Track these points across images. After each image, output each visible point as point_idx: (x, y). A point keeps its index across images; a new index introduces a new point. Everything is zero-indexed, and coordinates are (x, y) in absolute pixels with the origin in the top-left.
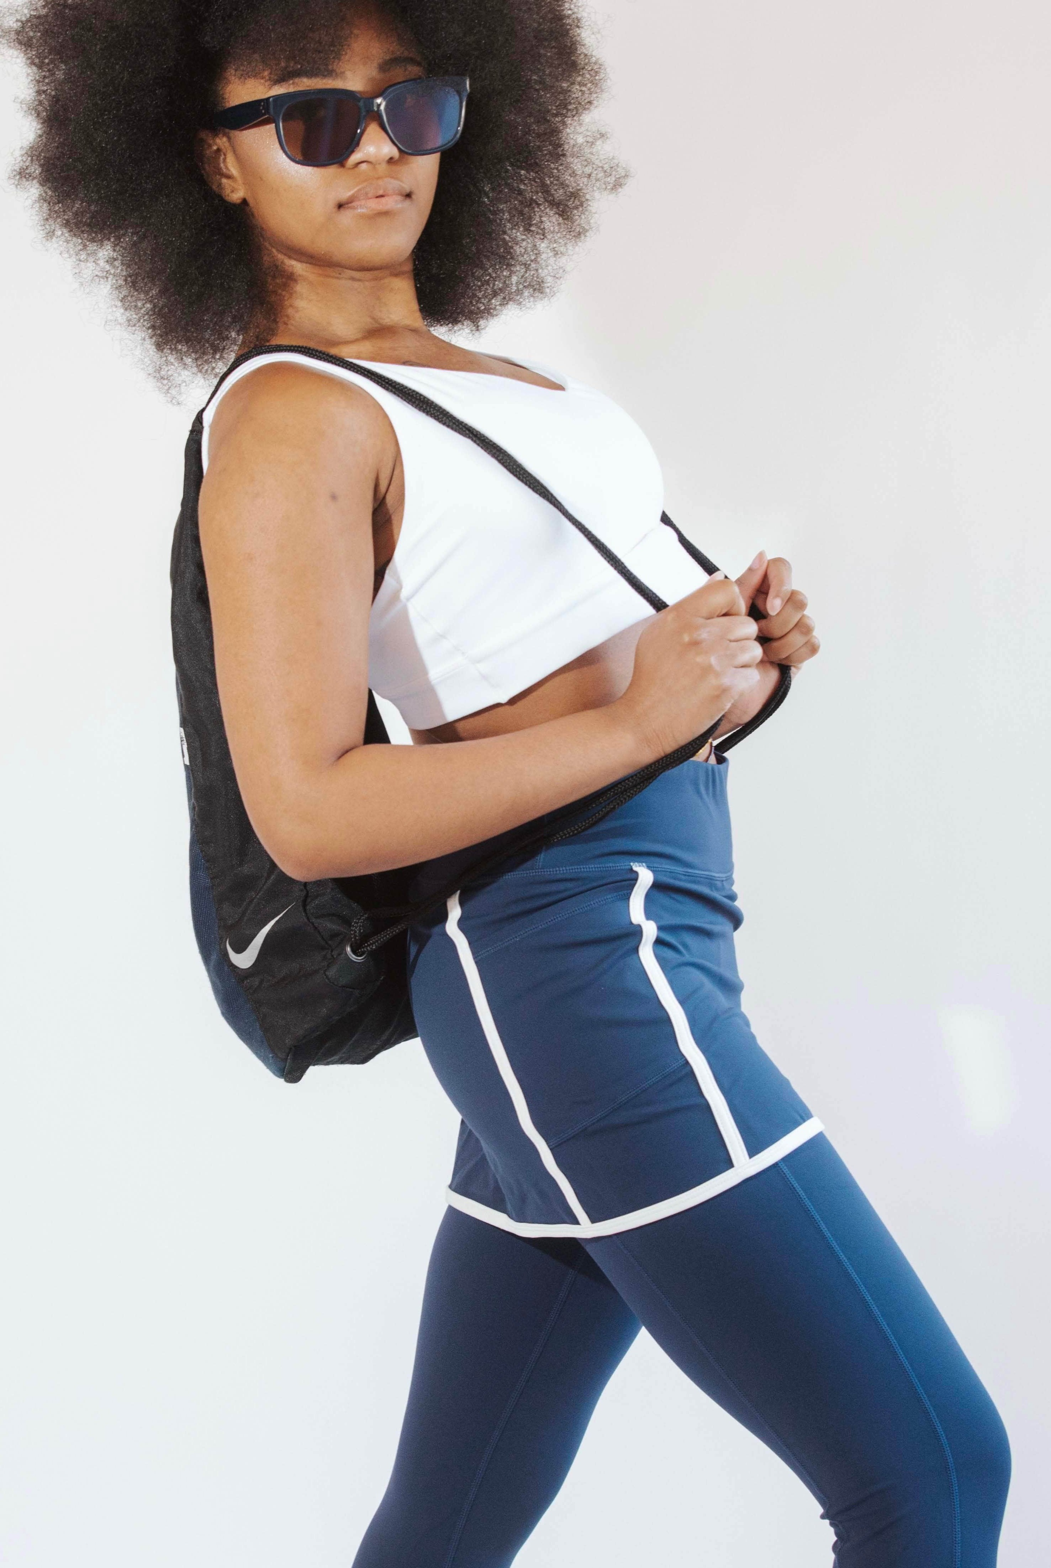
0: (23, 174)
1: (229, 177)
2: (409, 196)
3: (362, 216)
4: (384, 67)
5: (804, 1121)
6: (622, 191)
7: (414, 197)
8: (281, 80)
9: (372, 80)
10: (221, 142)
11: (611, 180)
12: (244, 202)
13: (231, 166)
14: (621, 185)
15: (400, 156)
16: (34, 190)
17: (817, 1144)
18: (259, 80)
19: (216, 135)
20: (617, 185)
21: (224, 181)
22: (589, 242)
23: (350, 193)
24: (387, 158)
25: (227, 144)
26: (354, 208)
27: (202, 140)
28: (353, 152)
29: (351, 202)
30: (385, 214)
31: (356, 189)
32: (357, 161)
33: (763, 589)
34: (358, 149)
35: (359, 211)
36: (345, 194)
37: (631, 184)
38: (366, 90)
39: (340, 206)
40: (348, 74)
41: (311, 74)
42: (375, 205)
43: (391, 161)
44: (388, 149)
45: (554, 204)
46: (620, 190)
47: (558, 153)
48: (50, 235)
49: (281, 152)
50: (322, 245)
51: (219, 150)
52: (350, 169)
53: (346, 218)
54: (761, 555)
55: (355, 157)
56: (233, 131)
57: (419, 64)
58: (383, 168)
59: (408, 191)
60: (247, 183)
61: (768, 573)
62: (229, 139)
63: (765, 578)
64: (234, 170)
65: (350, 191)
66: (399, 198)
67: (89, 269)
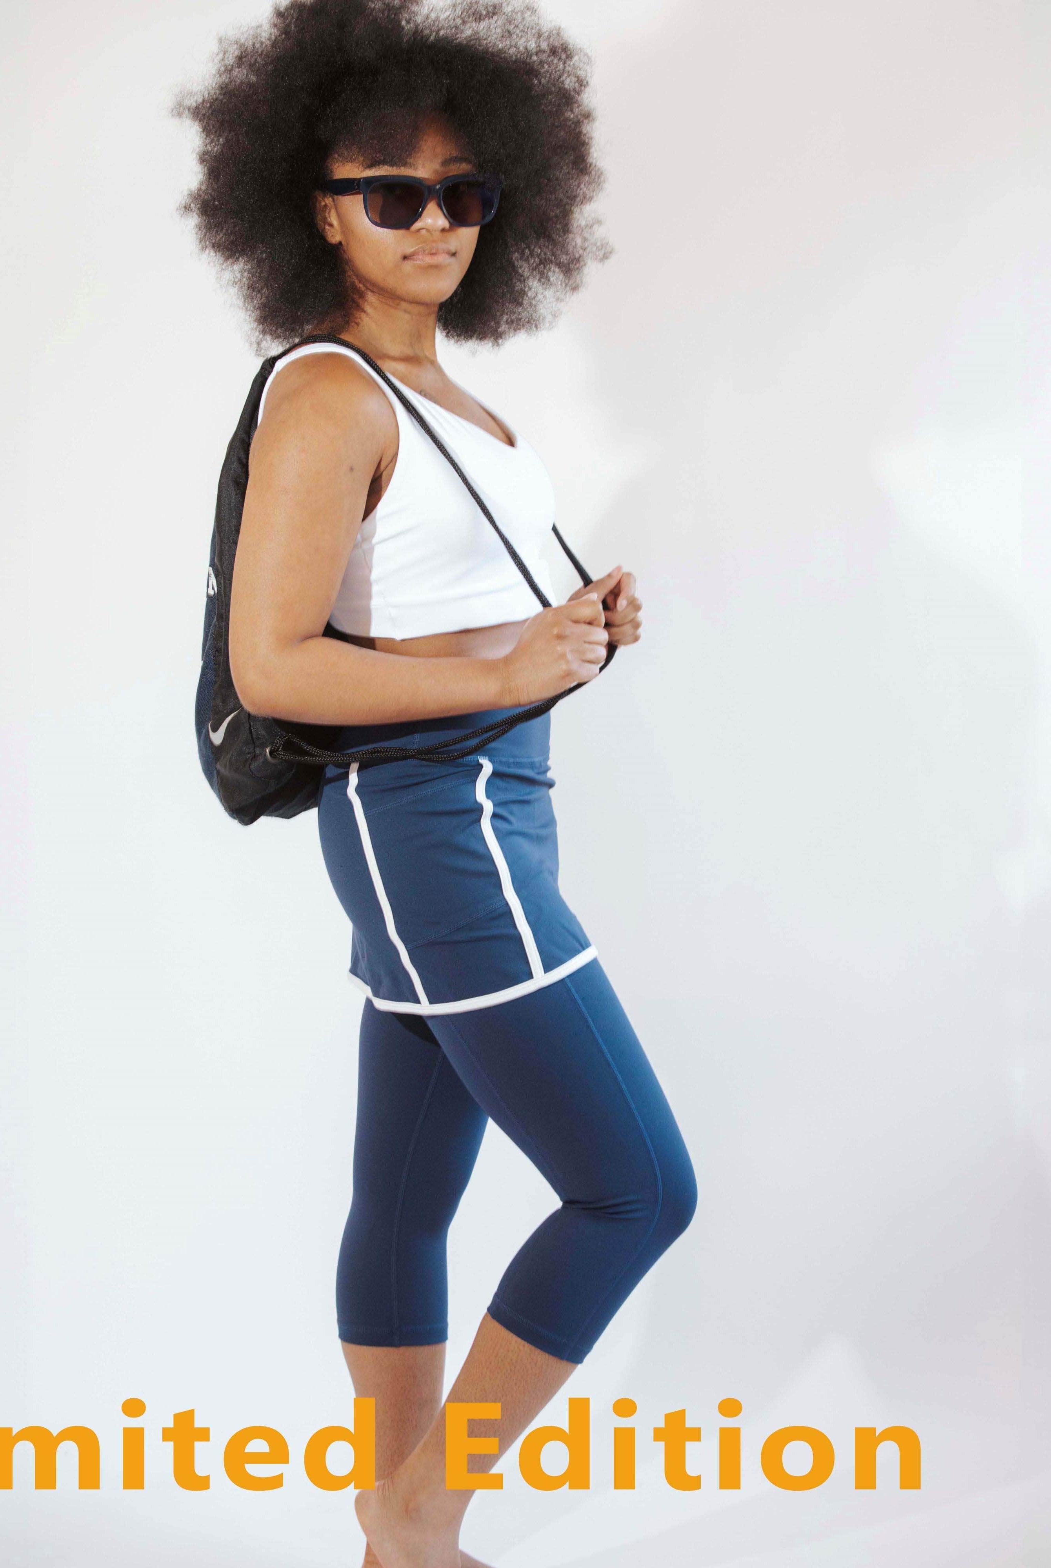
0: (187, 208)
1: (331, 225)
2: (454, 254)
3: (420, 267)
4: (445, 163)
5: (584, 949)
6: (607, 262)
7: (457, 255)
8: (370, 166)
9: (436, 171)
10: (328, 201)
11: (601, 254)
12: (340, 243)
13: (333, 219)
14: (607, 258)
15: (450, 227)
16: (193, 221)
17: (593, 967)
18: (355, 164)
19: (325, 196)
20: (605, 257)
21: (327, 227)
22: (582, 295)
23: (412, 250)
24: (441, 228)
25: (332, 203)
26: (414, 260)
27: (316, 197)
28: (416, 220)
29: (414, 256)
30: (436, 267)
31: (417, 248)
32: (419, 228)
33: (615, 592)
34: (420, 219)
35: (418, 262)
36: (409, 250)
37: (613, 259)
38: (430, 177)
39: (405, 258)
40: (420, 167)
41: (392, 164)
42: (429, 260)
43: (443, 230)
44: (442, 221)
45: (559, 265)
46: (606, 261)
47: (566, 230)
48: (204, 248)
49: (366, 216)
50: (391, 282)
51: (326, 206)
52: (413, 232)
53: (408, 266)
54: (619, 568)
55: (418, 225)
56: (336, 196)
57: (470, 162)
58: (437, 234)
59: (454, 251)
60: (344, 232)
61: (621, 583)
62: (333, 199)
63: (619, 584)
64: (335, 222)
65: (412, 248)
66: (447, 256)
67: (228, 275)
